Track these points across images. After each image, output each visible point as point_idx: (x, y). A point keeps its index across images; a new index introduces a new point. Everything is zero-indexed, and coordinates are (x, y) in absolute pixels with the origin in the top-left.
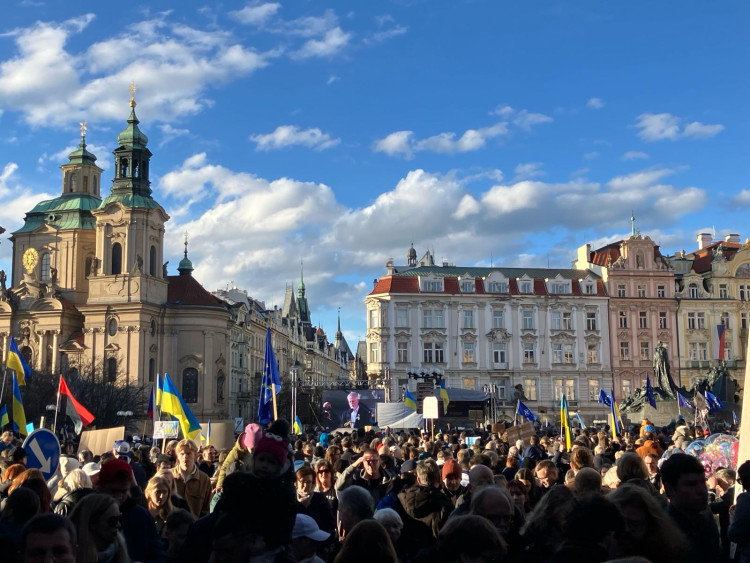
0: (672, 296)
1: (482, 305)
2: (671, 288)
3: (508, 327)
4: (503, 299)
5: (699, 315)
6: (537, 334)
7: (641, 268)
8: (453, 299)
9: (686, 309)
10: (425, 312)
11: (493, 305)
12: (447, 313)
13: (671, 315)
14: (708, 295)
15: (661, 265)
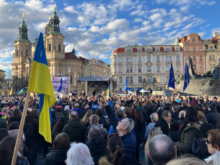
0: (204, 51)
1: (144, 55)
2: (204, 48)
3: (152, 61)
4: (151, 53)
5: (213, 56)
6: (161, 63)
7: (194, 43)
8: (135, 54)
9: (208, 54)
10: (127, 58)
11: (147, 55)
12: (133, 58)
13: (203, 56)
14: (216, 50)
15: (201, 41)
